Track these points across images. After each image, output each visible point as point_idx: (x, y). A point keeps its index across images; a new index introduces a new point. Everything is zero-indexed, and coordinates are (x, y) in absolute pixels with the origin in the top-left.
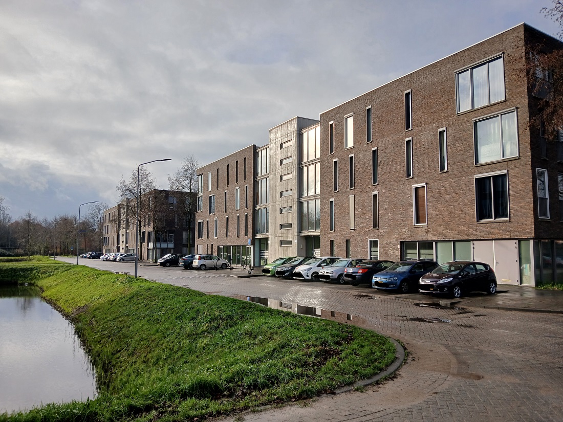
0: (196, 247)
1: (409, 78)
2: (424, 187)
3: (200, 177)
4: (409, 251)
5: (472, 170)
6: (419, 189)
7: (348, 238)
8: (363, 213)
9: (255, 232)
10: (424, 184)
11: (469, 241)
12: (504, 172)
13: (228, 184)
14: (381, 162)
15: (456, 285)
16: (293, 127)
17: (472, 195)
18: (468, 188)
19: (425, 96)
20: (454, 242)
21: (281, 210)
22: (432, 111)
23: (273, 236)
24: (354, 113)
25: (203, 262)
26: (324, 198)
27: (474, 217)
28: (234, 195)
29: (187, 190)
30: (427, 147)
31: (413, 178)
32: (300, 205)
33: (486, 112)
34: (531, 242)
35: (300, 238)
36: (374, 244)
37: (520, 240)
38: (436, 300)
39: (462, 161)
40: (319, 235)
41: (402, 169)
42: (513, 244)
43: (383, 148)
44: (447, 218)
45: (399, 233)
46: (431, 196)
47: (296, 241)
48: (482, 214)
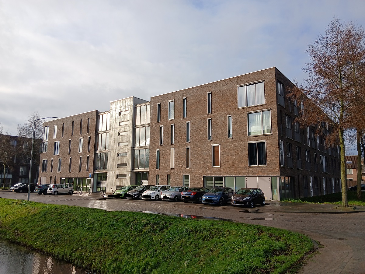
0: (39, 178)
1: (210, 85)
2: (219, 146)
3: (46, 128)
4: (208, 182)
5: (247, 139)
6: (215, 147)
7: (169, 174)
8: (180, 159)
9: (95, 169)
10: (219, 144)
11: (244, 176)
12: (264, 141)
13: (72, 135)
14: (192, 130)
15: (252, 200)
16: (130, 103)
17: (246, 152)
18: (244, 148)
19: (220, 97)
20: (235, 177)
21: (118, 154)
22: (224, 105)
23: (111, 171)
24: (175, 100)
25: (56, 189)
26: (152, 149)
27: (247, 164)
28: (78, 143)
30: (220, 124)
31: (212, 140)
32: (133, 151)
33: (255, 109)
34: (278, 178)
36: (186, 177)
37: (272, 177)
39: (241, 134)
40: (148, 172)
41: (205, 135)
42: (268, 179)
43: (194, 122)
44: (232, 164)
45: (203, 171)
46: (222, 151)
47: (130, 175)
48: (252, 162)
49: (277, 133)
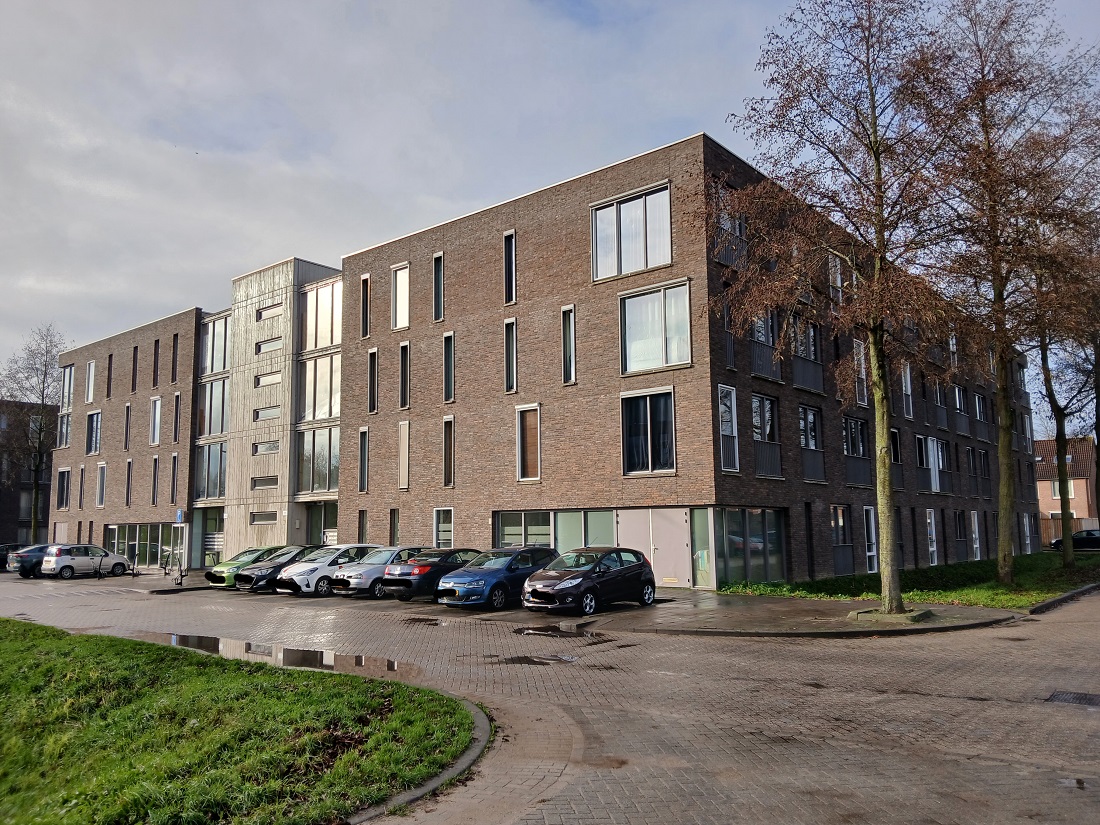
0: (51, 527)
1: (512, 208)
2: (536, 410)
3: (68, 370)
4: (508, 530)
5: (617, 383)
6: (528, 414)
7: (394, 506)
8: (425, 457)
9: (194, 493)
10: (536, 404)
11: (610, 509)
12: (668, 389)
13: (134, 389)
14: (460, 359)
15: (588, 590)
16: (285, 279)
17: (616, 427)
18: (609, 414)
19: (540, 245)
20: (586, 511)
21: (255, 447)
22: (551, 272)
23: (235, 502)
24: (410, 263)
25: (67, 560)
26: (348, 426)
27: (618, 466)
28: (147, 413)
29: (34, 399)
30: (542, 337)
31: (516, 393)
32: (298, 438)
33: (641, 282)
34: (710, 511)
35: (294, 505)
36: (445, 516)
37: (692, 508)
38: (553, 621)
39: (600, 366)
40: (337, 501)
41: (498, 376)
42: (682, 515)
43: (465, 333)
44: (574, 469)
45: (491, 496)
46: (547, 428)
47: (285, 513)
48: (632, 461)
49: (708, 359)
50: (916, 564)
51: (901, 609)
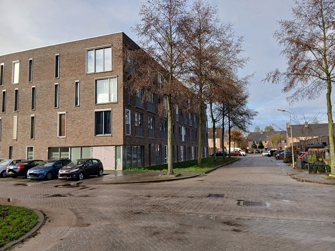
1: (59, 47)
2: (65, 114)
4: (54, 153)
5: (93, 107)
6: (62, 115)
7: (11, 146)
8: (23, 129)
10: (65, 112)
11: (90, 146)
12: (110, 109)
14: (38, 96)
15: (81, 172)
17: (93, 121)
18: (90, 116)
19: (68, 60)
20: (82, 147)
22: (72, 69)
24: (20, 61)
27: (93, 133)
30: (68, 90)
31: (58, 108)
33: (102, 75)
34: (122, 147)
37: (116, 146)
38: (68, 183)
39: (88, 101)
41: (51, 102)
42: (113, 148)
43: (40, 87)
44: (78, 134)
45: (48, 142)
46: (69, 120)
48: (98, 131)
49: (122, 101)
50: (178, 161)
51: (173, 173)
